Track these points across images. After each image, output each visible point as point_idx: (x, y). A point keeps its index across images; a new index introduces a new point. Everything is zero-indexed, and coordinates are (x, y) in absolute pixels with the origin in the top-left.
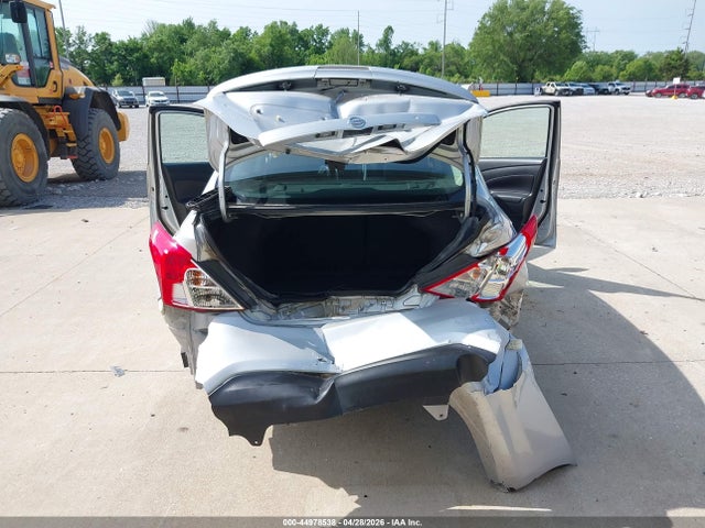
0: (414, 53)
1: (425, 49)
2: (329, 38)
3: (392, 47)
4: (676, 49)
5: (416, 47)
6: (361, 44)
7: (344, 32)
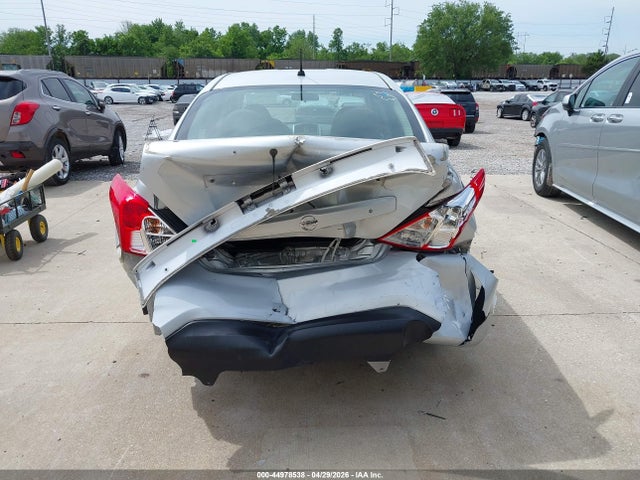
0: (364, 53)
1: (373, 49)
2: (287, 38)
3: (344, 48)
4: (596, 51)
5: (365, 47)
6: (317, 45)
7: (300, 34)
